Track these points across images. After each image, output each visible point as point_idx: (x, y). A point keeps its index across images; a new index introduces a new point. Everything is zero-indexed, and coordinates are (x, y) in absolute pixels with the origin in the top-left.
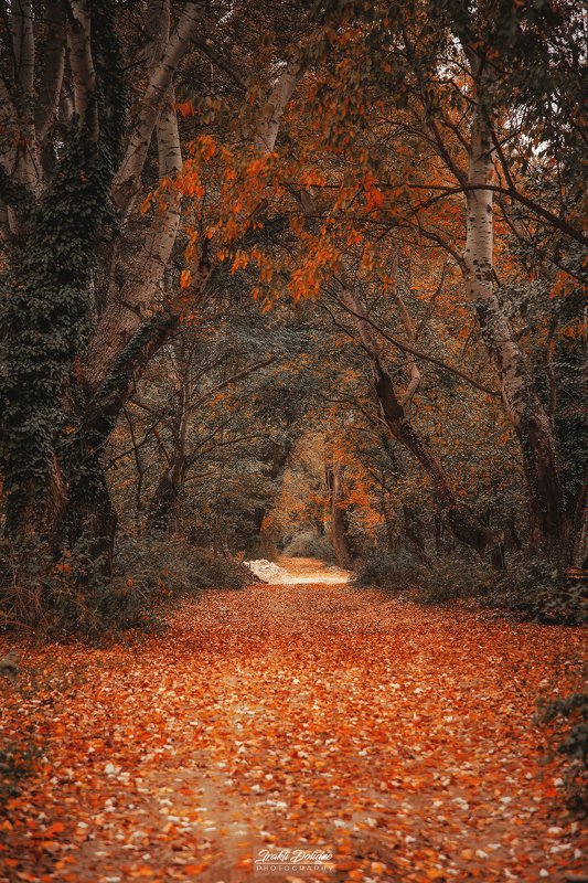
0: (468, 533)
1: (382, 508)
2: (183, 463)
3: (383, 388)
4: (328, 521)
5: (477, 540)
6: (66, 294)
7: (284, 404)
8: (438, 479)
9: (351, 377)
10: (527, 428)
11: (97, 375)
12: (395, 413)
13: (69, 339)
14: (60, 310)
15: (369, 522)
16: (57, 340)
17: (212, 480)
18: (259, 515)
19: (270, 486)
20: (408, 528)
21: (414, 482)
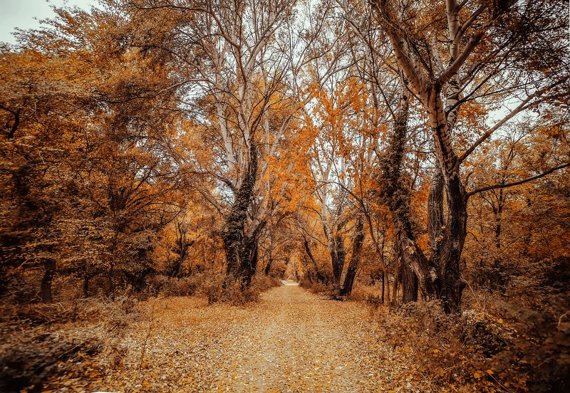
0: (321, 277)
1: (303, 271)
2: (271, 260)
3: (306, 244)
4: (294, 273)
5: (322, 279)
6: (242, 212)
7: (288, 249)
8: (315, 265)
9: (299, 243)
10: (333, 253)
11: (250, 235)
12: (308, 250)
13: (242, 224)
14: (241, 216)
15: (301, 274)
16: (239, 224)
17: (276, 264)
18: (284, 271)
19: (285, 266)
20: (308, 275)
21: (311, 266)
